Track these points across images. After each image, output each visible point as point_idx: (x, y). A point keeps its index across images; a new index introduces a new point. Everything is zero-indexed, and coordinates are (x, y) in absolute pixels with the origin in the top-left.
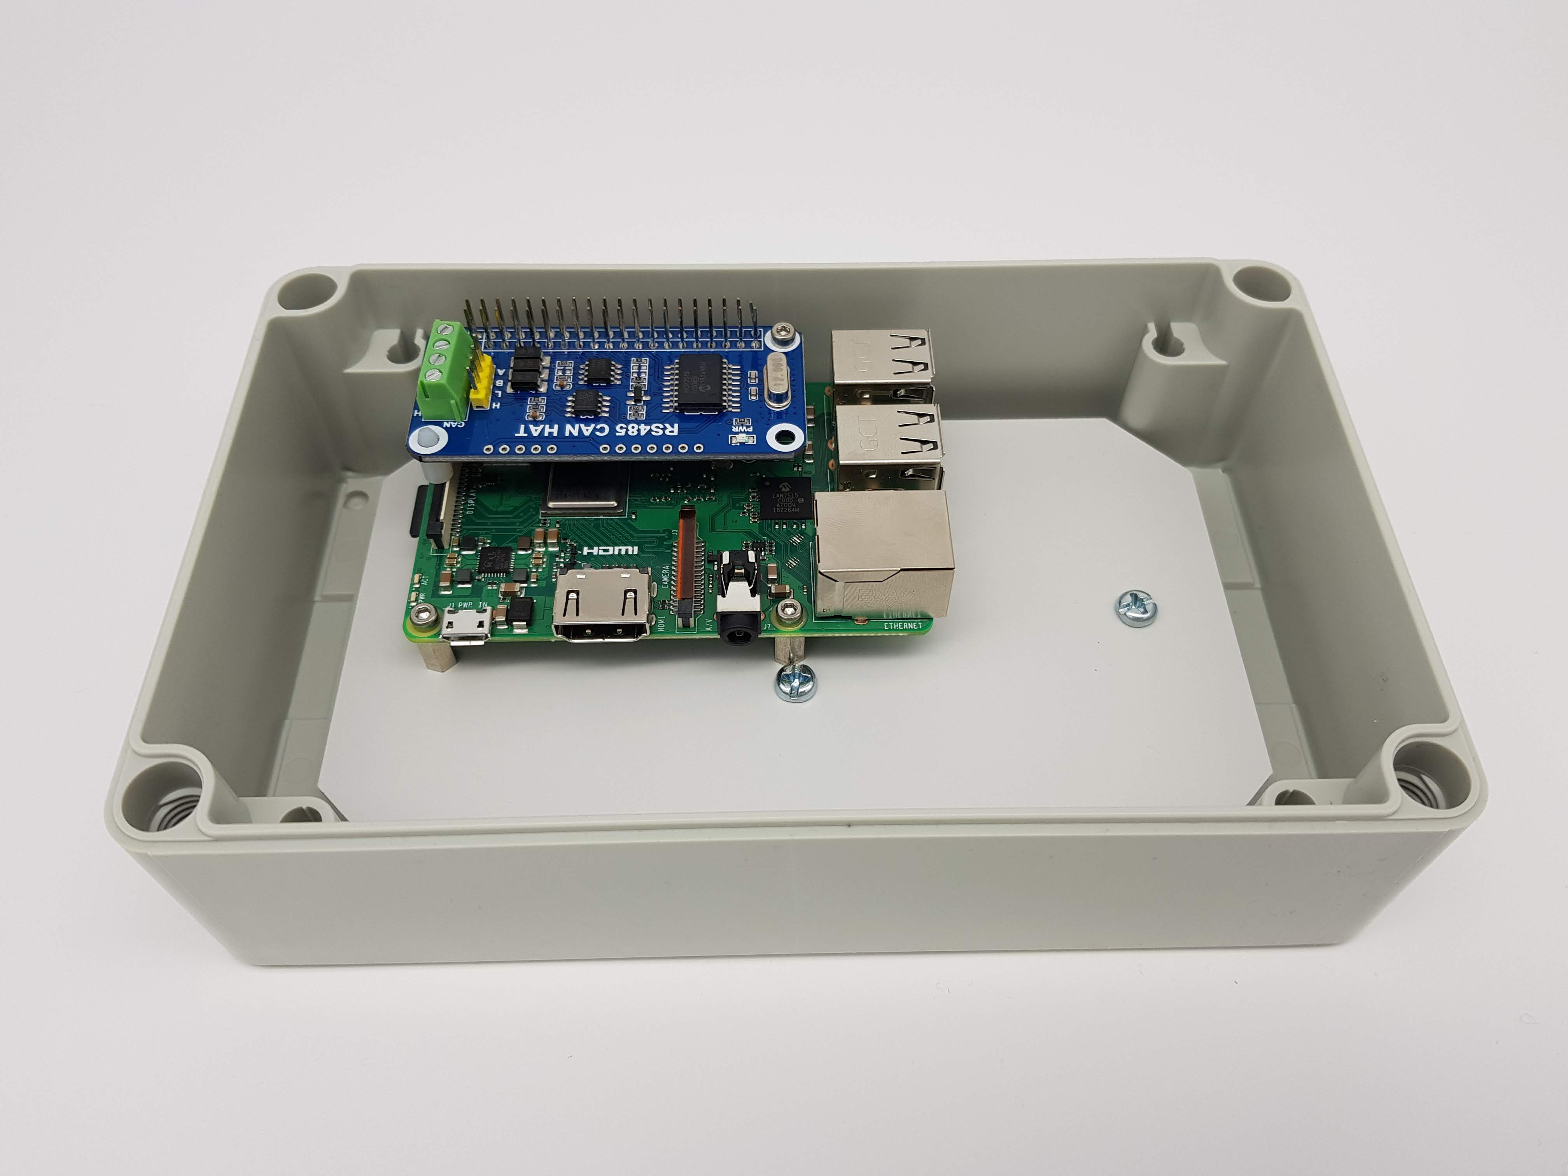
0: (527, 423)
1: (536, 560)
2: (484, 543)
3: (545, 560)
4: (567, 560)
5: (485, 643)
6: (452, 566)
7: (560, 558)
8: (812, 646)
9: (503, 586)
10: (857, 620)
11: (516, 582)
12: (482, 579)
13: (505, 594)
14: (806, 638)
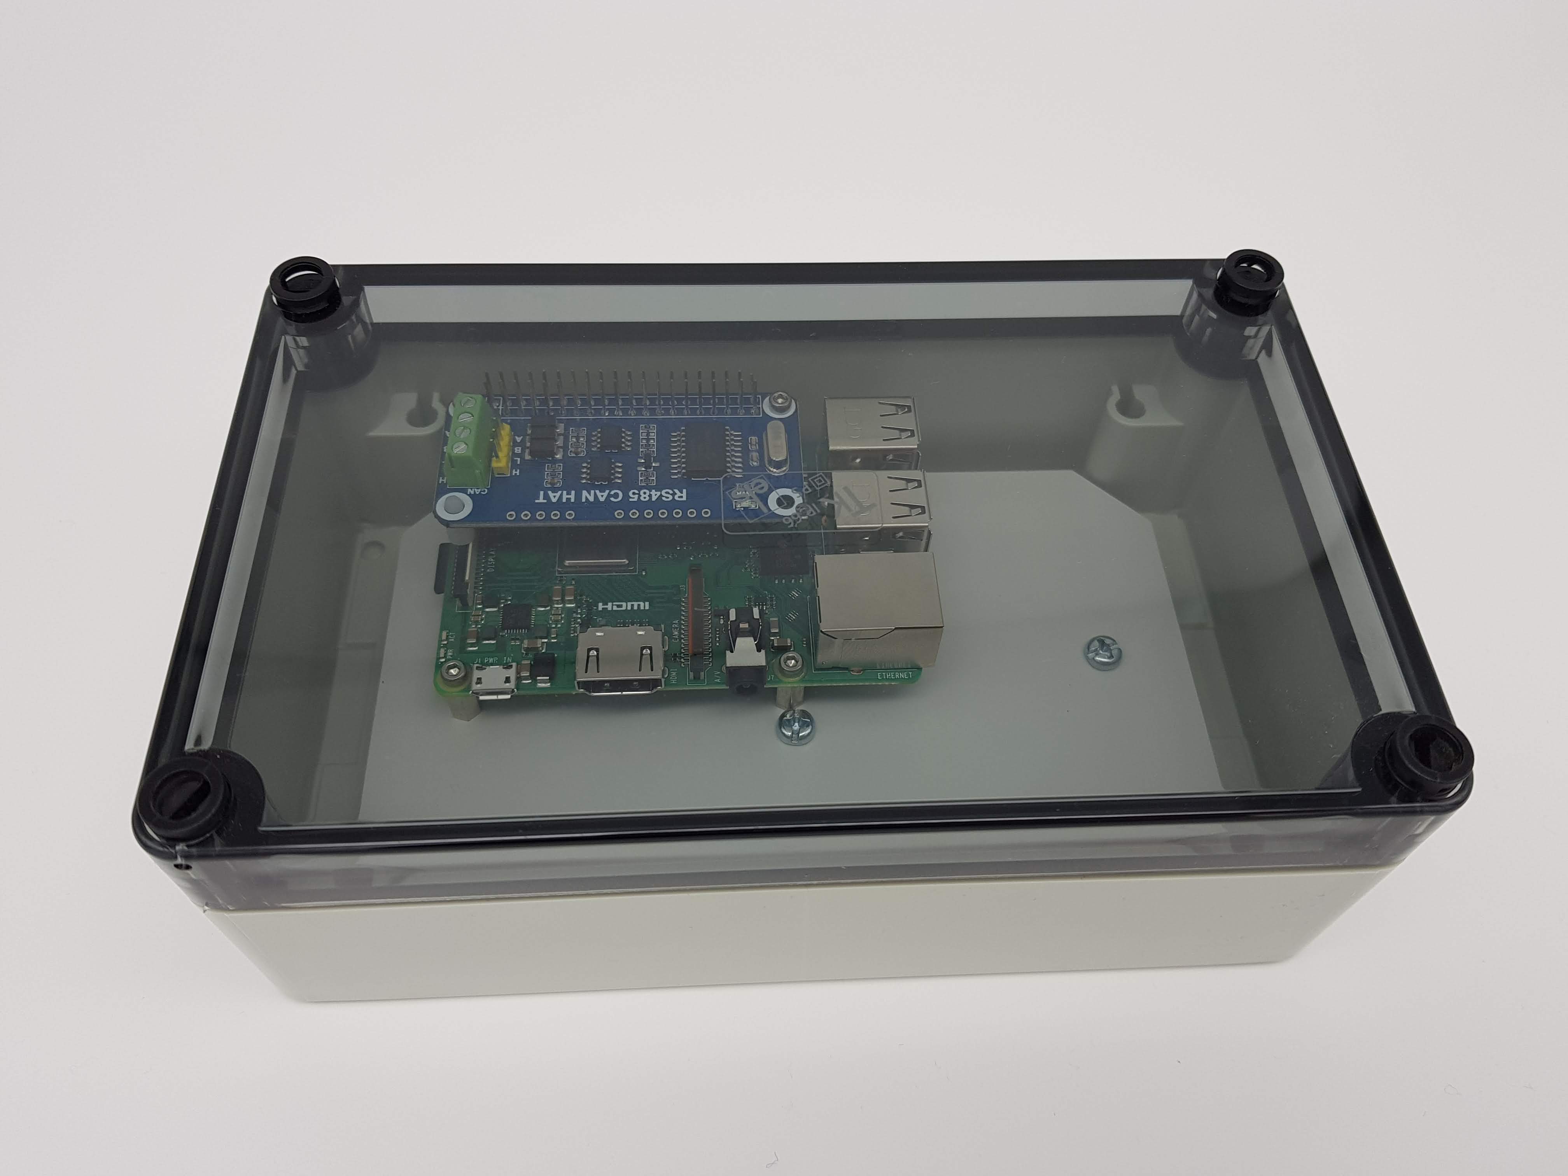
0: (546, 491)
1: (555, 616)
2: (507, 600)
3: (563, 616)
4: (584, 616)
5: (511, 696)
6: (477, 623)
7: (577, 614)
8: (810, 694)
9: (526, 642)
10: (852, 671)
11: (536, 638)
12: (505, 635)
13: (528, 650)
14: (805, 687)
